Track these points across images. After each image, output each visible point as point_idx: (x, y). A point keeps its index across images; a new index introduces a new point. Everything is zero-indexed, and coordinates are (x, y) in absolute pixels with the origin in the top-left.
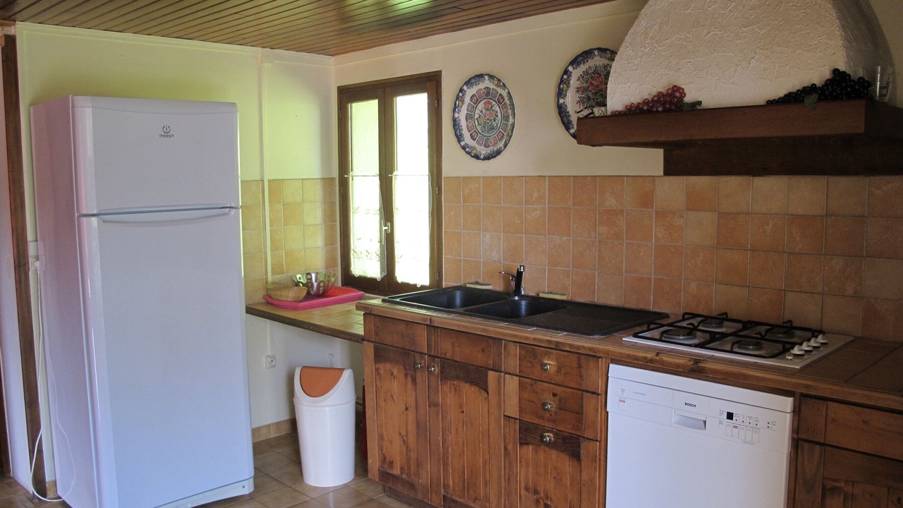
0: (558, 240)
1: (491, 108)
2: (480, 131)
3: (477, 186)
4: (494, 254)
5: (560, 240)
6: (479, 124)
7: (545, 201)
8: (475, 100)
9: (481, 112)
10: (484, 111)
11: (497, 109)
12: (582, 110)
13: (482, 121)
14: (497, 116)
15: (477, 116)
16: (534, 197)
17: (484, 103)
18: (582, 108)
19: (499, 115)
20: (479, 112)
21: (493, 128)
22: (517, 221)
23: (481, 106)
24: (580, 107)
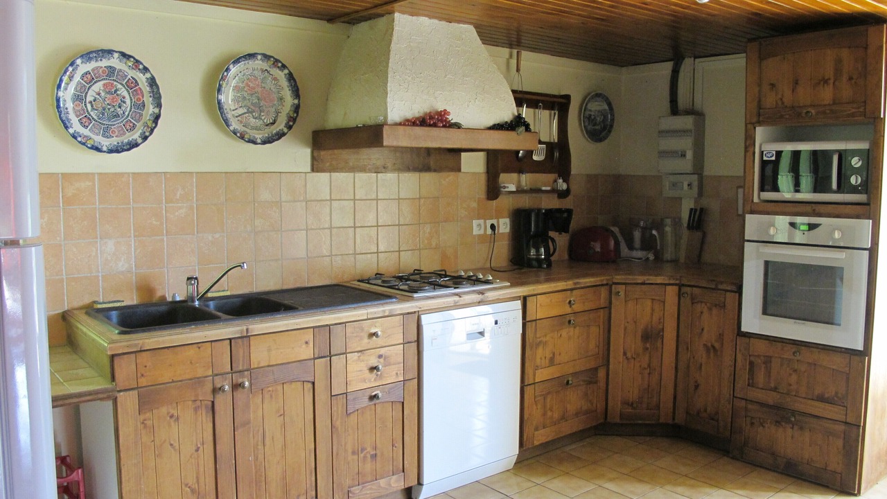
0: (210, 238)
1: (116, 91)
2: (95, 117)
3: (90, 184)
4: (121, 264)
5: (213, 237)
6: (93, 109)
7: (193, 198)
8: (90, 79)
9: (99, 94)
10: (103, 94)
11: (125, 94)
12: (236, 109)
13: (99, 105)
14: (124, 102)
15: (89, 98)
16: (178, 195)
17: (104, 85)
18: (236, 107)
19: (128, 101)
20: (94, 94)
21: (117, 116)
22: (154, 222)
23: (98, 87)
24: (235, 106)
